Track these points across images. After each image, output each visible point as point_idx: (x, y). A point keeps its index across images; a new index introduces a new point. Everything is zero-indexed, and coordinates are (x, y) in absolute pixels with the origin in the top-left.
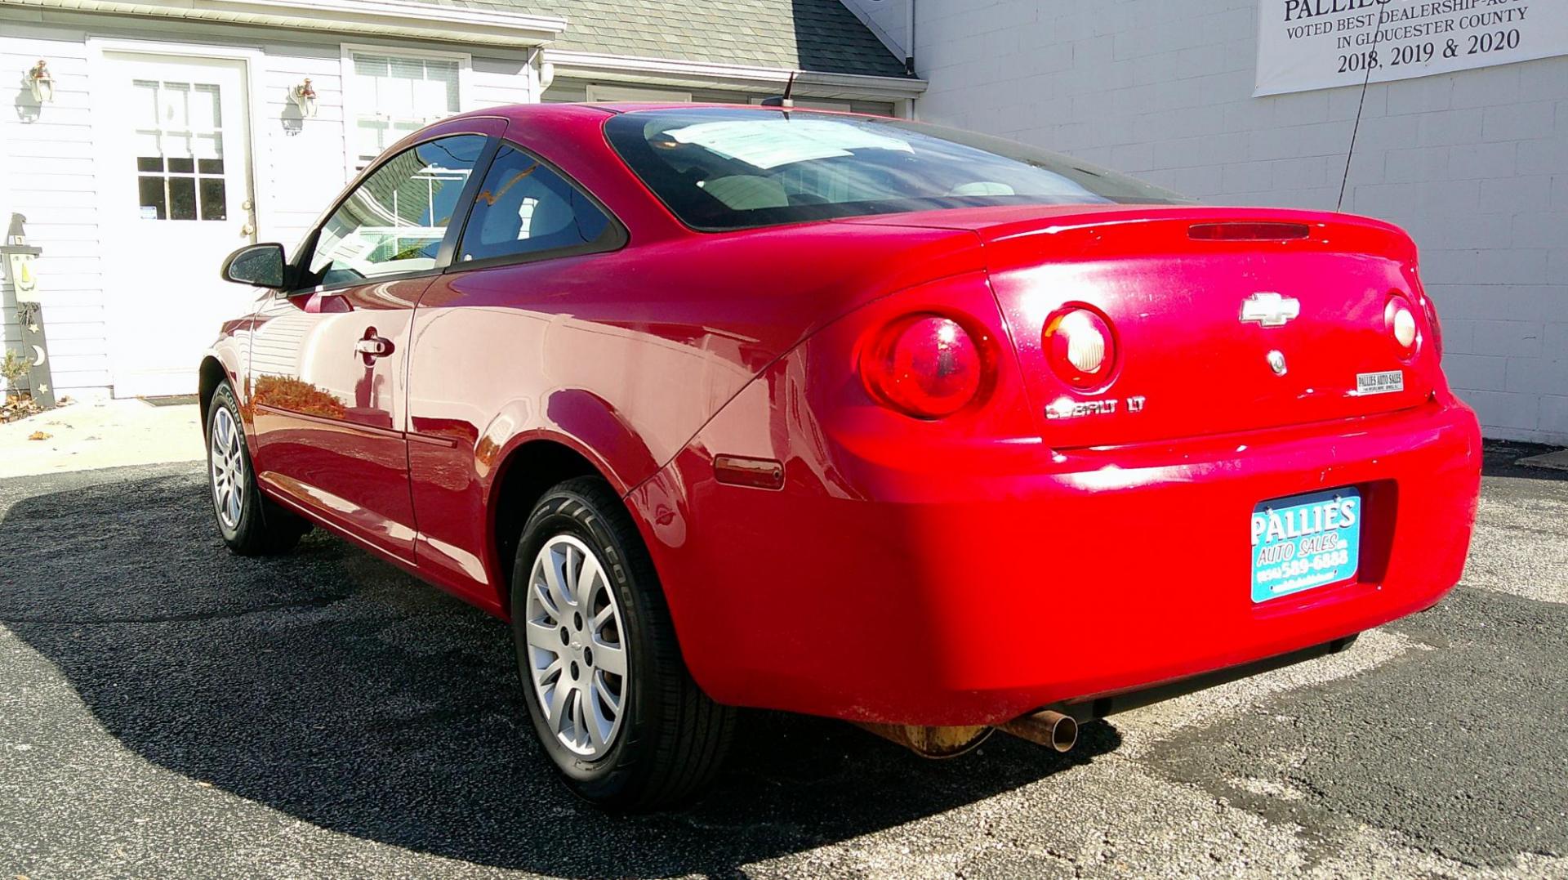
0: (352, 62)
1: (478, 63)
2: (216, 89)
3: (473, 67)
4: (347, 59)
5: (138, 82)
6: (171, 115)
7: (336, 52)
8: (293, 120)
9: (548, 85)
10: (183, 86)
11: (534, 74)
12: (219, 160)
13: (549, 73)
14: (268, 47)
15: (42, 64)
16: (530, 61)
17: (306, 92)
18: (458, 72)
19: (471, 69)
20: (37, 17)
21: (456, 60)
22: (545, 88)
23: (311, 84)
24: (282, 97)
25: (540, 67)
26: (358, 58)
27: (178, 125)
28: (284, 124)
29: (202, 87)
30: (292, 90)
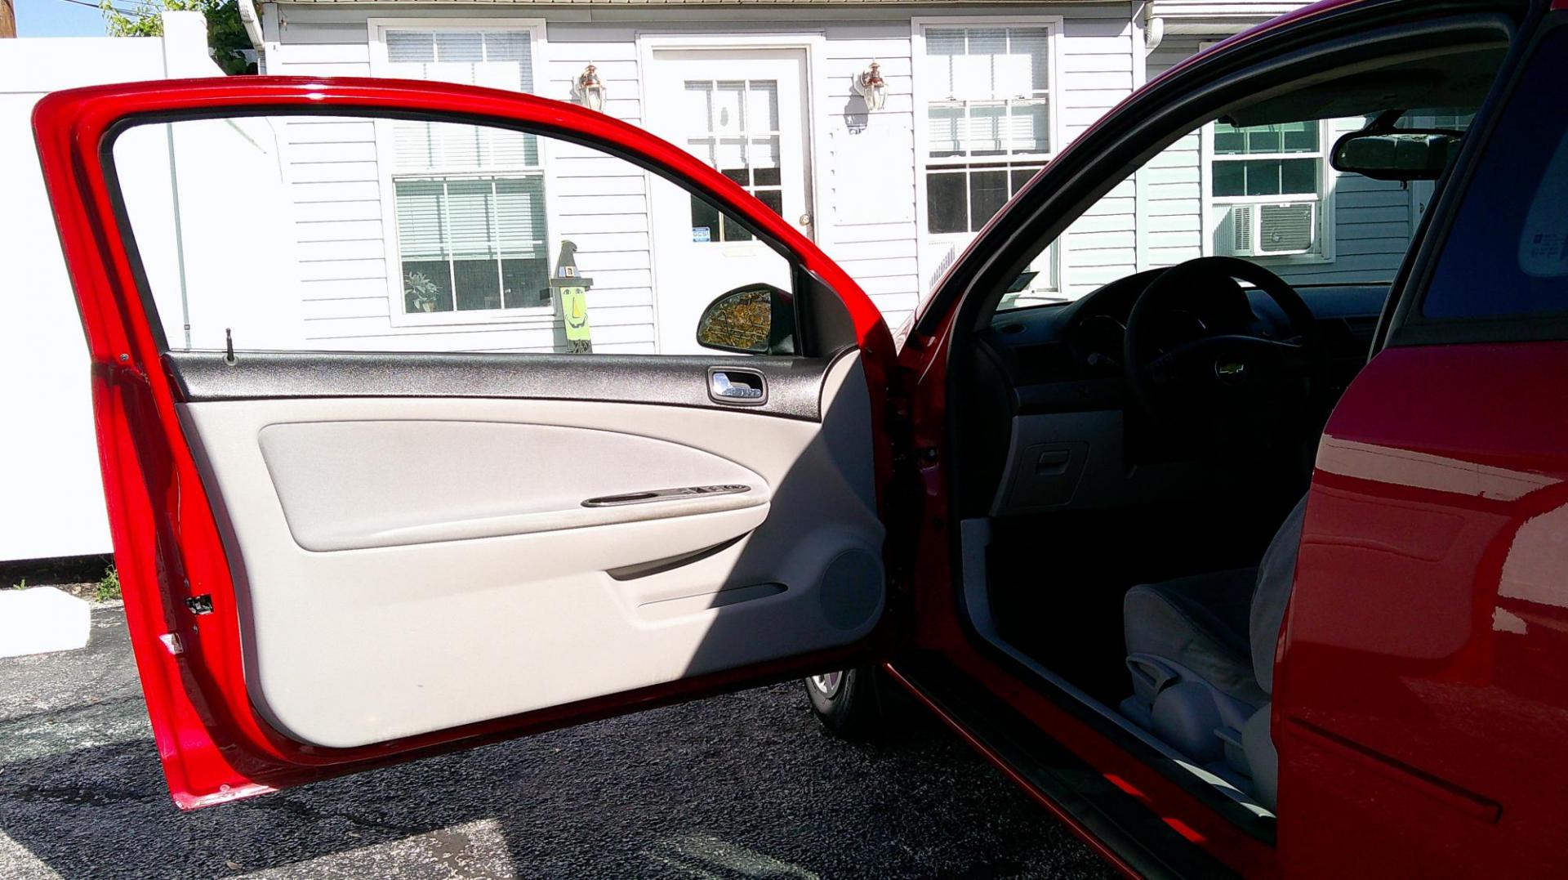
0: (924, 39)
1: (1070, 27)
2: (772, 85)
3: (1064, 32)
4: (919, 36)
5: (690, 84)
6: (725, 120)
7: (907, 28)
8: (857, 114)
9: (1155, 47)
10: (737, 85)
11: (1139, 33)
12: (774, 169)
13: (1157, 30)
14: (831, 30)
15: (591, 69)
16: (1134, 19)
17: (872, 79)
18: (1047, 40)
19: (1062, 35)
20: (586, 16)
21: (1045, 26)
22: (1152, 50)
23: (878, 69)
24: (845, 88)
25: (1146, 25)
26: (930, 34)
27: (732, 131)
28: (847, 121)
29: (756, 84)
30: (856, 79)
